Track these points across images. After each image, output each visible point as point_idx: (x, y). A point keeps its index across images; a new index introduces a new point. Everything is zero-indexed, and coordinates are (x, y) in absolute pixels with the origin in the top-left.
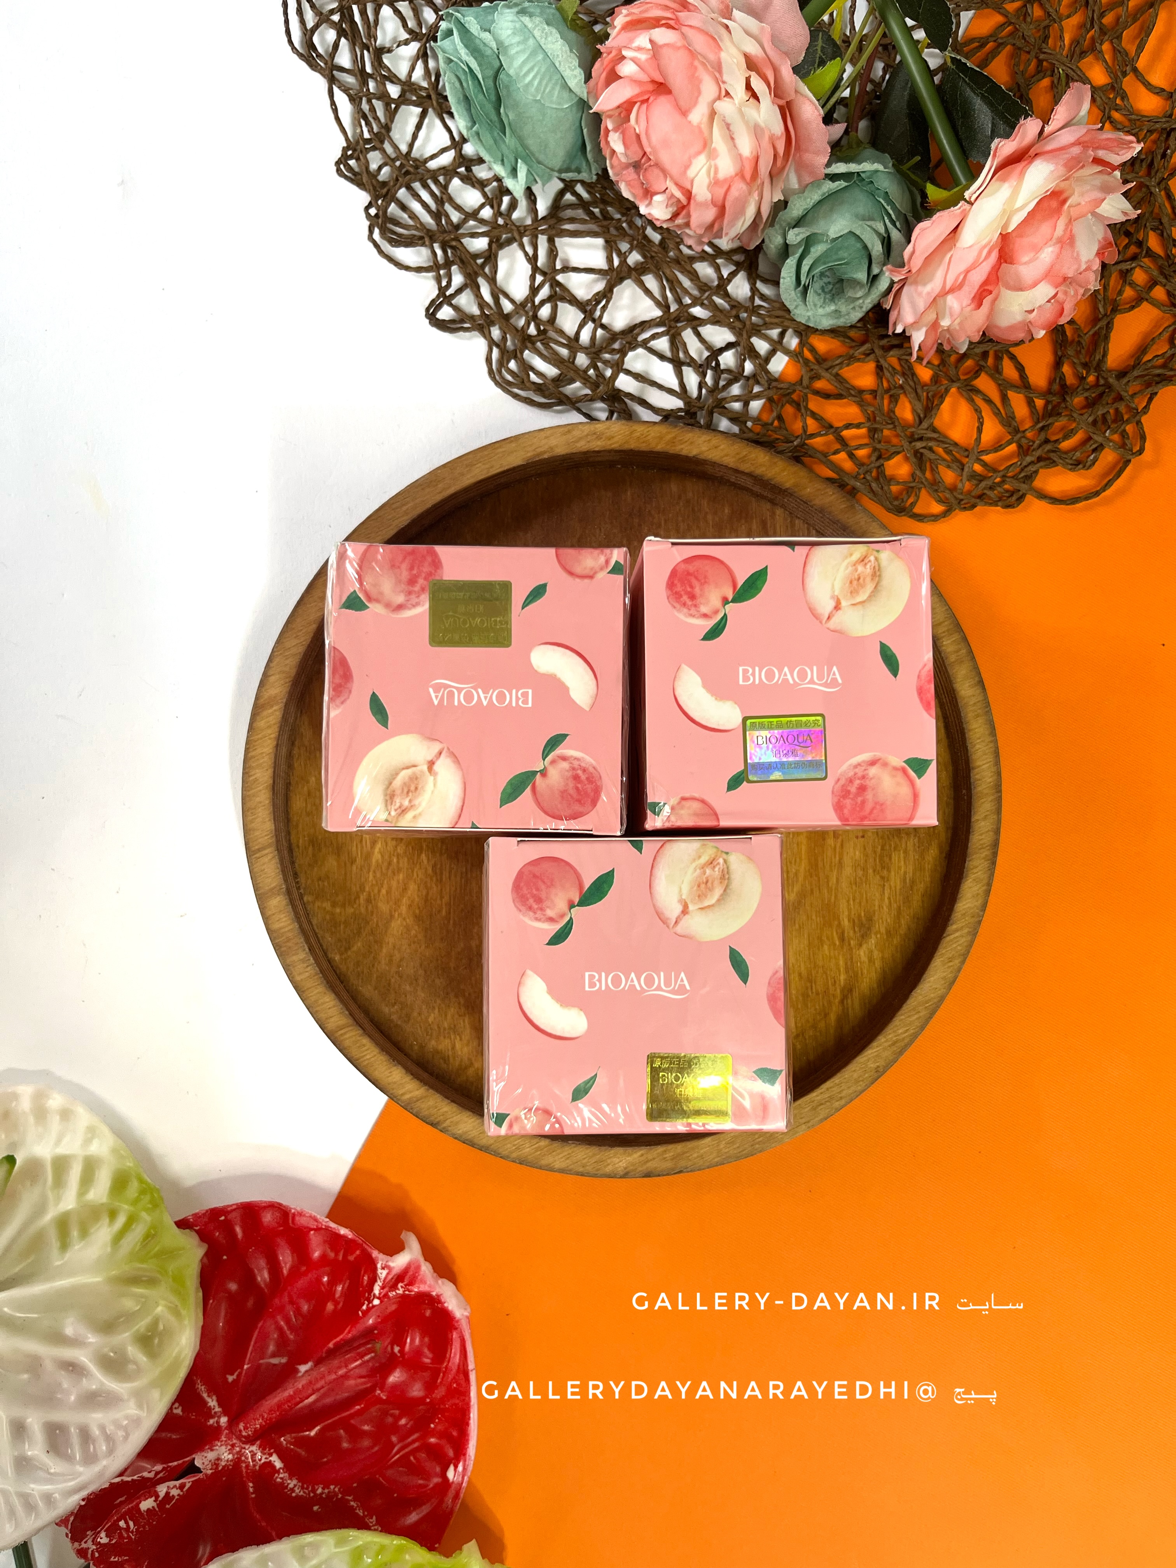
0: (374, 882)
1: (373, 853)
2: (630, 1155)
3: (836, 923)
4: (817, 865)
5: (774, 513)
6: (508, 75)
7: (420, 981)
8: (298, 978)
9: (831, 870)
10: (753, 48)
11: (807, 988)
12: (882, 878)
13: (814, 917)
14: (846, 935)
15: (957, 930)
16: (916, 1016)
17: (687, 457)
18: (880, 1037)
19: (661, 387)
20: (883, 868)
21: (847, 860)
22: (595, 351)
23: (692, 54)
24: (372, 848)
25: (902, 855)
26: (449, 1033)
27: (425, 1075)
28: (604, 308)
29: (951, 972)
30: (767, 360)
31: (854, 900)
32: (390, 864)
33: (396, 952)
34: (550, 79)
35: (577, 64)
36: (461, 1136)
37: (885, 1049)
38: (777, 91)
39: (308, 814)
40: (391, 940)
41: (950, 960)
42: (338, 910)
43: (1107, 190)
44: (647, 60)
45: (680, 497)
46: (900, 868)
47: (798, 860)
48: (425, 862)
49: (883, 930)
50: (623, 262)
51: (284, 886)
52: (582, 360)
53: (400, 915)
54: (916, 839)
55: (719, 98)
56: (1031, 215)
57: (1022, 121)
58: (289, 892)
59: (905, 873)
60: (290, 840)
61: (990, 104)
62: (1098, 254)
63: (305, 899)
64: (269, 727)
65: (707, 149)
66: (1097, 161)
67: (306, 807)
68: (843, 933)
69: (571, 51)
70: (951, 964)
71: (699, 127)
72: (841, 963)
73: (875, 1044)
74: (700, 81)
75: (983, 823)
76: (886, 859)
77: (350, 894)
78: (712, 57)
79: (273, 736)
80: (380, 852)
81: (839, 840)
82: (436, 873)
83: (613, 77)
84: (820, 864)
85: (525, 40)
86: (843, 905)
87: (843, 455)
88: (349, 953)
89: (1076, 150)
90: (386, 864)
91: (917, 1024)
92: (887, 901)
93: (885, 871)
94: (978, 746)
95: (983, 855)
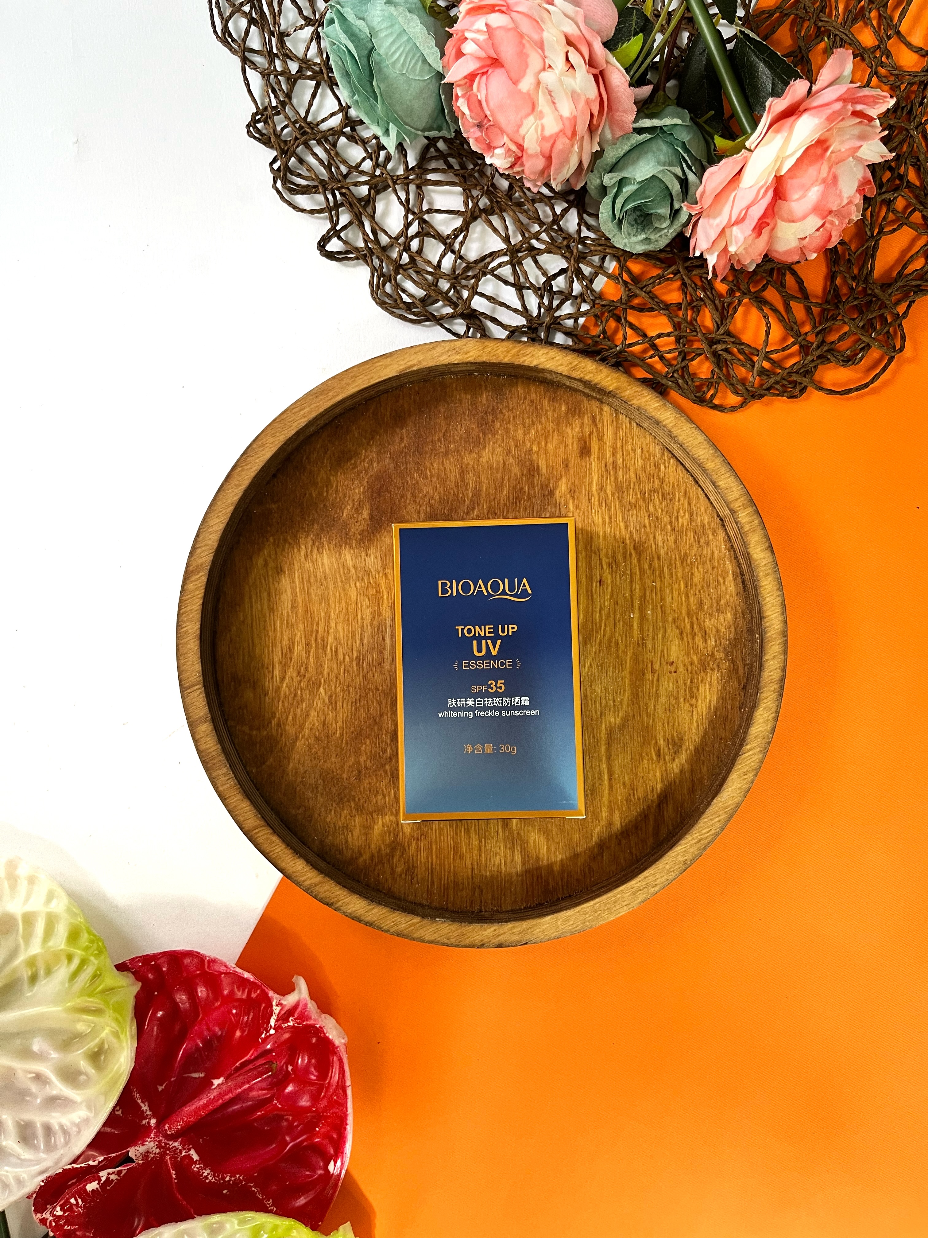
0: (283, 710)
1: (282, 687)
2: (486, 930)
3: (654, 742)
4: (638, 695)
5: (602, 410)
6: (379, 55)
7: (320, 789)
8: (221, 789)
9: (650, 699)
10: (570, 29)
11: (630, 795)
12: (692, 705)
13: (636, 738)
14: (662, 752)
15: (750, 750)
16: (717, 819)
17: (529, 367)
18: (687, 836)
19: (508, 307)
20: (692, 697)
21: (662, 691)
22: (455, 278)
23: (521, 36)
24: (280, 683)
25: (707, 686)
26: (343, 830)
27: (323, 865)
28: (462, 243)
29: (746, 783)
30: (592, 281)
31: (668, 723)
32: (295, 695)
33: (300, 766)
34: (413, 56)
35: (434, 44)
36: (350, 914)
37: (691, 846)
38: (591, 63)
39: (230, 656)
40: (297, 757)
41: (745, 774)
42: (254, 733)
43: (863, 137)
44: (484, 40)
45: (525, 398)
46: (705, 697)
47: (622, 691)
48: (323, 693)
49: (692, 747)
50: (476, 204)
51: (209, 715)
52: (444, 285)
53: (303, 736)
54: (719, 675)
55: (544, 69)
56: (799, 161)
57: (792, 83)
58: (214, 720)
59: (710, 701)
60: (216, 677)
61: (770, 67)
62: (859, 191)
63: (229, 723)
64: (197, 589)
65: (535, 113)
66: (855, 114)
67: (229, 650)
68: (659, 750)
69: (429, 34)
70: (745, 777)
71: (528, 94)
72: (658, 775)
73: (683, 842)
74: (527, 56)
75: (772, 663)
76: (695, 690)
77: (264, 720)
78: (536, 37)
79: (200, 596)
80: (287, 686)
81: (656, 675)
82: (332, 703)
83: (460, 54)
84: (641, 694)
85: (392, 26)
86: (659, 726)
87: (657, 358)
88: (264, 767)
89: (838, 106)
90: (292, 695)
91: (718, 825)
92: (695, 724)
93: (694, 700)
94: (768, 599)
95: (772, 688)
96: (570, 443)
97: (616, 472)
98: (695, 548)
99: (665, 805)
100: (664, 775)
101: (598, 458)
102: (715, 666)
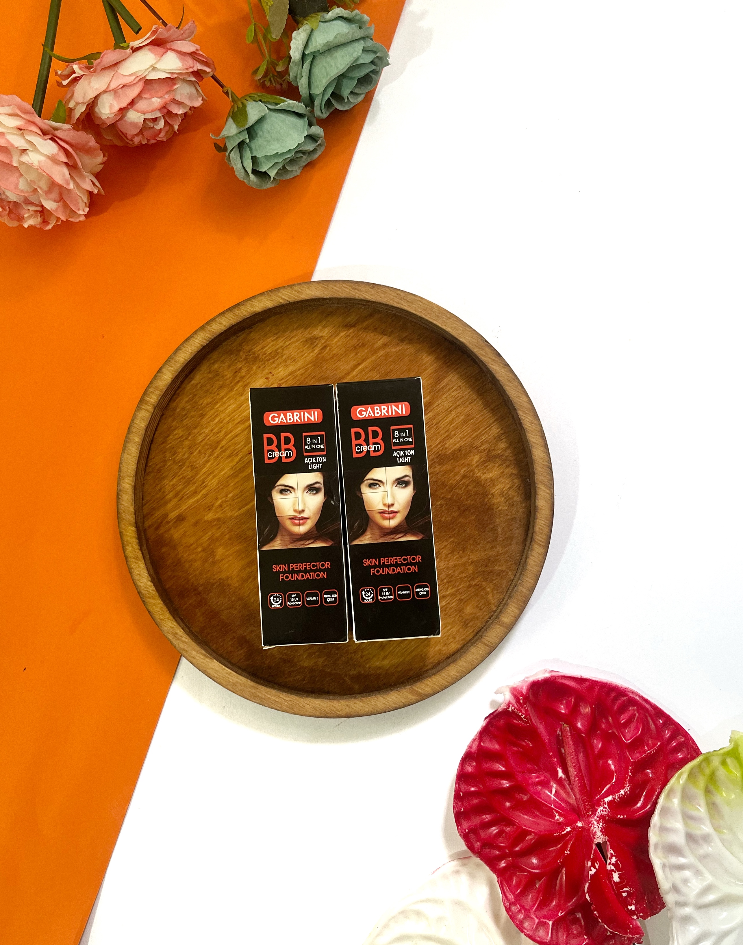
2: (495, 369)
3: (320, 356)
5: (149, 526)
8: (533, 582)
9: (297, 376)
11: (360, 346)
12: (283, 350)
13: (325, 367)
14: (322, 347)
15: (282, 299)
16: (335, 288)
17: (154, 586)
20: (278, 353)
21: (287, 372)
25: (266, 349)
26: (505, 495)
27: (532, 490)
31: (303, 355)
33: (487, 548)
37: (361, 292)
39: (454, 638)
40: (483, 554)
41: (298, 292)
42: (489, 590)
45: (174, 577)
46: (273, 345)
49: (307, 332)
51: (496, 622)
53: (469, 559)
54: (254, 347)
58: (497, 618)
59: (272, 341)
60: (473, 637)
63: (495, 609)
67: (452, 642)
68: (322, 349)
70: (300, 290)
72: (336, 340)
73: (362, 297)
75: (224, 323)
76: (273, 354)
77: (477, 590)
80: (447, 591)
86: (309, 359)
90: (450, 584)
91: (338, 285)
92: (292, 340)
93: (279, 351)
94: (190, 351)
95: (238, 312)
96: (182, 530)
97: (180, 491)
98: (192, 414)
99: (351, 323)
100: (334, 336)
101: (179, 508)
102: (250, 353)
